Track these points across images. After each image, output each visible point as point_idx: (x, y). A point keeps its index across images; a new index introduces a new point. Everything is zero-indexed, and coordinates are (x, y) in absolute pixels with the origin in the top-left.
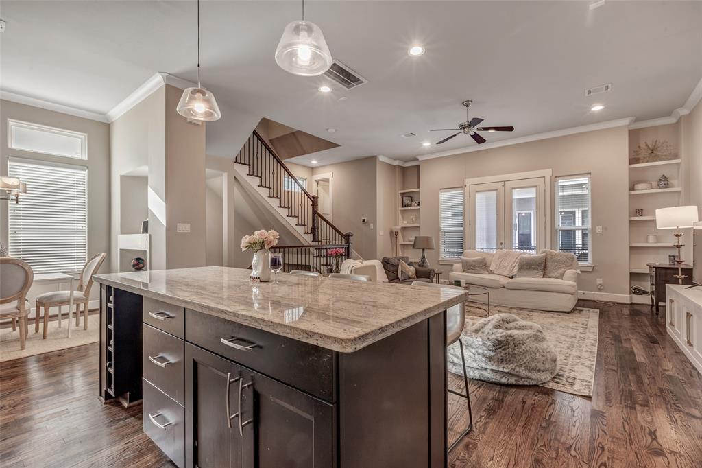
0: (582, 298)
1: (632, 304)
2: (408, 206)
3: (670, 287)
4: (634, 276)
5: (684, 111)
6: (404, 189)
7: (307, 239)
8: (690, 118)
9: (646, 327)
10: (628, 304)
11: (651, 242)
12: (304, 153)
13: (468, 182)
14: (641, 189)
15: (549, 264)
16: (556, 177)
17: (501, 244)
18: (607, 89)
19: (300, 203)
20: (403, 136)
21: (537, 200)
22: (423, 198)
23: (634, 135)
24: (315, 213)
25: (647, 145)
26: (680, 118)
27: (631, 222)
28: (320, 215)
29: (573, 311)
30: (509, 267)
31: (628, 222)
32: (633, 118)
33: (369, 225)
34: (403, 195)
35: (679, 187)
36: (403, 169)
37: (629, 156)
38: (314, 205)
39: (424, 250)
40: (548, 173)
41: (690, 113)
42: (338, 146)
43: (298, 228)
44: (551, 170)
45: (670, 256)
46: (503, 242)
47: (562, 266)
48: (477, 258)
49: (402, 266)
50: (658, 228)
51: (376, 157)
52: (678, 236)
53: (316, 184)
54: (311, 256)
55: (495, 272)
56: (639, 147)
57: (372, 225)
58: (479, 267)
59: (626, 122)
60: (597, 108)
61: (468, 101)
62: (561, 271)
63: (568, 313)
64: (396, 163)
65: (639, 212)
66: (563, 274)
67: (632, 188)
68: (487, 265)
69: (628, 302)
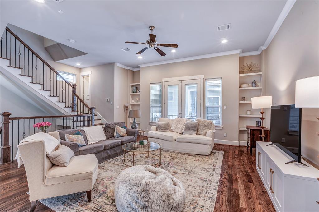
0: (217, 143)
1: (240, 146)
2: (135, 92)
3: (258, 143)
4: (241, 132)
5: (264, 48)
6: (133, 83)
7: (68, 111)
8: (266, 51)
9: (246, 165)
10: (237, 146)
11: (248, 115)
12: (67, 58)
13: (164, 80)
14: (245, 87)
15: (200, 127)
16: (206, 79)
17: (180, 114)
18: (228, 28)
19: (61, 88)
20: (123, 50)
21: (197, 92)
22: (142, 88)
23: (242, 59)
24: (74, 94)
25: (247, 65)
26: (262, 51)
27: (240, 104)
28: (77, 96)
29: (210, 155)
30: (181, 128)
31: (238, 104)
32: (241, 50)
33: (110, 102)
34: (133, 86)
35: (261, 86)
36: (133, 72)
37: (239, 70)
38: (74, 90)
39: (135, 118)
40: (202, 77)
41: (267, 49)
42: (86, 54)
43: (59, 104)
44: (204, 75)
45: (256, 121)
46: (181, 113)
47: (206, 128)
48: (165, 122)
49: (117, 129)
50: (252, 108)
51: (114, 63)
52: (262, 113)
53: (83, 78)
54: (71, 121)
55: (173, 131)
56: (244, 65)
57: (111, 102)
58: (165, 128)
59: (238, 52)
60: (224, 41)
61: (152, 26)
62: (205, 131)
63: (208, 156)
64: (128, 68)
65: (243, 99)
66: (206, 133)
67: (240, 87)
68: (170, 126)
69: (238, 145)
